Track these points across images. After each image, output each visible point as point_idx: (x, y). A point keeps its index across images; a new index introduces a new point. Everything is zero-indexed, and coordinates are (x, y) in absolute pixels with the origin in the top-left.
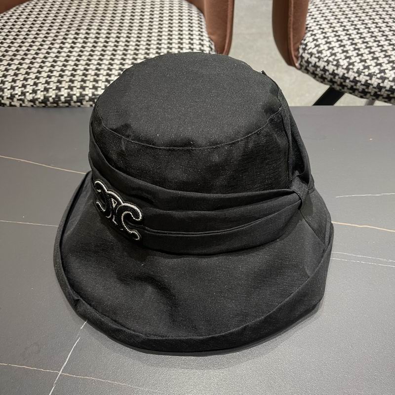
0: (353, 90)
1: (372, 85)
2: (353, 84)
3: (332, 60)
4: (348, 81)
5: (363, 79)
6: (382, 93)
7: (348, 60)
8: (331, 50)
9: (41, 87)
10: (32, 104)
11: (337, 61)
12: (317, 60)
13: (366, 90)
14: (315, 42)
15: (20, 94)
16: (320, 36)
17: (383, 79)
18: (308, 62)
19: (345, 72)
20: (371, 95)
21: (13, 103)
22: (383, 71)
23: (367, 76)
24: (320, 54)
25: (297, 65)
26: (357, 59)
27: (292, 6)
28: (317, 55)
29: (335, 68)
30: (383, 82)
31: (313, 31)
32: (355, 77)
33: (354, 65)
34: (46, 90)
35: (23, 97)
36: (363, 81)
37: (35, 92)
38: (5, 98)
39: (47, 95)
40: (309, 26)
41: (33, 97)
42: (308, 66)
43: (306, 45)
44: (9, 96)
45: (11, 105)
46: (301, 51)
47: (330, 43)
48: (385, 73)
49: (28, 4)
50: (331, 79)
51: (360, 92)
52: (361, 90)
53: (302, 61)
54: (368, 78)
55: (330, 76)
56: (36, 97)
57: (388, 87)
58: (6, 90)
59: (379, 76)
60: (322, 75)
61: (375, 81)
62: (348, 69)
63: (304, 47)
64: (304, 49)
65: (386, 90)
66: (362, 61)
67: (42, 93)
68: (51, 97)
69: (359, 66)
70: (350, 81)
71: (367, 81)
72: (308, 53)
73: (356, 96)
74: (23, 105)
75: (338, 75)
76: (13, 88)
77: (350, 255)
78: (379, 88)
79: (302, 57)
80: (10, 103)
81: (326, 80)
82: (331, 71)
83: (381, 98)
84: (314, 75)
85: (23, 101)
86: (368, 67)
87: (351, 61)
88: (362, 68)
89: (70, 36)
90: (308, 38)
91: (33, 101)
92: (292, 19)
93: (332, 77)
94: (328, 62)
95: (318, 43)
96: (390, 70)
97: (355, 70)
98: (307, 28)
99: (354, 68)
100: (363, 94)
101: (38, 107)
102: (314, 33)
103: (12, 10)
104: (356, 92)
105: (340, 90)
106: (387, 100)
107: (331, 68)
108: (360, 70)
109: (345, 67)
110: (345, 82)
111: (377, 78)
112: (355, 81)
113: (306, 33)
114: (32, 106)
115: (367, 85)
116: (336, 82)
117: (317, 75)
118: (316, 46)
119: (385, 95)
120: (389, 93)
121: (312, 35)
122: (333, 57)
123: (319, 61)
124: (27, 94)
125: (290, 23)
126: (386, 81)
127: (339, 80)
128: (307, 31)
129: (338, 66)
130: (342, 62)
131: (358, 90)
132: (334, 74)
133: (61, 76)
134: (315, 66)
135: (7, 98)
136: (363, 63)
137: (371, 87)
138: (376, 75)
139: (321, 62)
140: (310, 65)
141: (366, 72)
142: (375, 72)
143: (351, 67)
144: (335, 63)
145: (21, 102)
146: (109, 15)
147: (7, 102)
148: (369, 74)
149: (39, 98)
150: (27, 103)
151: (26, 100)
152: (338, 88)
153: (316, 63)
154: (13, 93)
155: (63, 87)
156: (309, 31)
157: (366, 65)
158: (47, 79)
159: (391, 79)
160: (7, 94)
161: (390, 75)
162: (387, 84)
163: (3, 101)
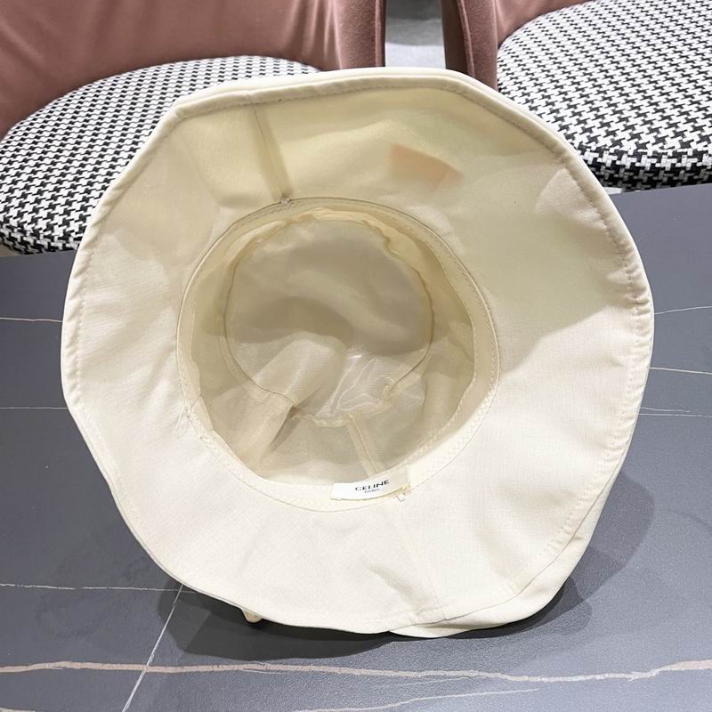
1: (604, 164)
5: (589, 156)
6: (621, 175)
7: (565, 131)
15: (77, 230)
17: (620, 154)
21: (67, 245)
22: (619, 143)
23: (595, 152)
26: (579, 129)
27: (472, 60)
30: (620, 159)
33: (574, 138)
38: (56, 238)
40: (502, 87)
44: (62, 235)
45: (65, 248)
47: (536, 108)
48: (621, 146)
49: (72, 96)
54: (597, 155)
57: (628, 166)
58: (56, 227)
59: (612, 150)
61: (607, 159)
65: (626, 171)
66: (585, 131)
69: (584, 138)
71: (595, 159)
76: (66, 223)
78: (615, 167)
80: (64, 245)
83: (620, 183)
86: (595, 139)
87: (569, 133)
88: (586, 140)
96: (629, 140)
97: (577, 145)
99: (574, 142)
103: (49, 107)
108: (584, 144)
111: (610, 154)
119: (626, 178)
120: (632, 174)
126: (625, 156)
135: (59, 238)
136: (588, 134)
137: (603, 167)
138: (608, 150)
141: (593, 146)
142: (606, 145)
147: (60, 245)
148: (598, 148)
154: (68, 230)
157: (592, 135)
159: (631, 153)
160: (59, 232)
161: (629, 146)
162: (626, 161)
163: (53, 244)
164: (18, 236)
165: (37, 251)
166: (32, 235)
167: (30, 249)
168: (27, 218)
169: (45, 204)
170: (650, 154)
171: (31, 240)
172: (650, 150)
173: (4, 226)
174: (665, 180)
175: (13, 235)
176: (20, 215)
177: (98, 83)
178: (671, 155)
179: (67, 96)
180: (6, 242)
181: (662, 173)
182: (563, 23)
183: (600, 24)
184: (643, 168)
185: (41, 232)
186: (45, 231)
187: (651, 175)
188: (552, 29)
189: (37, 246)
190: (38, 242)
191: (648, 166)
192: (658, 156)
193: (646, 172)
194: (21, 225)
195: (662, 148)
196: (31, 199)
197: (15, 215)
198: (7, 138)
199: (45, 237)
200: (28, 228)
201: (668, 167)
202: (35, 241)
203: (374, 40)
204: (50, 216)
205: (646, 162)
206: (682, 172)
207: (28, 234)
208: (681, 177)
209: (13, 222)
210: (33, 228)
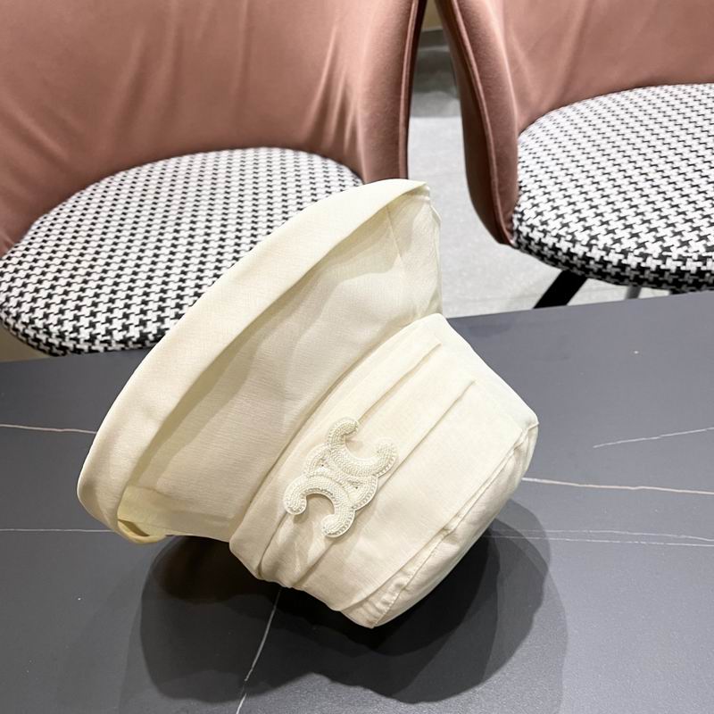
0: (602, 275)
1: (629, 265)
2: (600, 266)
3: (564, 234)
4: (592, 262)
5: (614, 258)
6: (646, 277)
7: (588, 232)
8: (560, 219)
9: (134, 320)
10: (123, 346)
11: (572, 234)
12: (542, 235)
13: (622, 274)
14: (535, 208)
15: (103, 333)
16: (541, 199)
17: (645, 256)
18: (529, 239)
19: (586, 249)
20: (630, 281)
21: (93, 348)
23: (620, 253)
24: (545, 227)
25: (512, 242)
26: (602, 230)
27: (494, 163)
28: (541, 228)
29: (570, 245)
30: (645, 261)
31: (529, 191)
32: (602, 257)
33: (597, 239)
34: (143, 323)
35: (108, 338)
36: (615, 262)
37: (125, 328)
38: (82, 341)
39: (145, 331)
40: (522, 184)
41: (124, 336)
42: (530, 244)
43: (522, 213)
44: (88, 337)
45: (91, 351)
46: (516, 223)
47: (557, 208)
48: (646, 248)
50: (567, 261)
51: (613, 277)
52: (613, 273)
53: (519, 237)
54: (621, 257)
55: (564, 257)
56: (128, 335)
57: (653, 268)
58: (82, 329)
59: (637, 252)
60: (552, 256)
61: (632, 261)
62: (590, 246)
63: (519, 216)
64: (521, 220)
65: (652, 272)
66: (609, 232)
67: (138, 329)
68: (150, 333)
69: (605, 240)
70: (596, 263)
71: (620, 260)
72: (527, 226)
73: (609, 282)
74: (110, 348)
75: (575, 254)
76: (92, 325)
77: (623, 533)
78: (640, 268)
79: (519, 232)
80: (90, 347)
81: (559, 263)
82: (565, 250)
84: (541, 256)
85: (108, 342)
86: (618, 241)
87: (593, 234)
88: (609, 242)
89: (166, 236)
90: (524, 204)
91: (124, 341)
92: (496, 180)
93: (568, 258)
94: (558, 237)
95: (539, 210)
96: (653, 243)
97: (601, 246)
98: (521, 187)
99: (598, 243)
100: (619, 279)
101: (132, 349)
102: (531, 195)
103: (72, 201)
104: (608, 278)
105: (583, 275)
106: (654, 286)
107: (564, 245)
108: (608, 246)
109: (585, 243)
110: (588, 263)
111: (635, 256)
112: (603, 263)
113: (520, 196)
114: (123, 349)
115: (622, 266)
116: (575, 265)
117: (546, 256)
118: (539, 214)
119: (651, 279)
120: (657, 275)
121: (530, 198)
122: (565, 229)
123: (545, 237)
124: (115, 332)
125: (494, 186)
126: (649, 259)
127: (579, 261)
128: (521, 193)
129: (574, 241)
130: (579, 236)
131: (609, 274)
132: (570, 254)
133: (162, 300)
134: (540, 244)
135: (86, 341)
136: (611, 235)
137: (628, 269)
138: (633, 252)
139: (548, 237)
140: (533, 243)
141: (618, 247)
142: (630, 248)
143: (593, 242)
144: (569, 237)
145: (106, 345)
146: (220, 196)
147: (85, 347)
148: (623, 250)
149: (133, 337)
150: (115, 346)
151: (113, 342)
152: (579, 273)
153: (540, 239)
154: (95, 332)
155: (168, 317)
156: (525, 192)
157: (616, 237)
158: (143, 306)
159: (656, 255)
160: (85, 334)
161: (654, 249)
162: (652, 264)
163: (78, 346)
164: (43, 337)
165: (62, 352)
166: (58, 337)
167: (55, 350)
168: (53, 319)
169: (70, 305)
170: (675, 257)
171: (56, 342)
172: (675, 253)
173: (30, 326)
174: (691, 281)
175: (38, 336)
176: (46, 316)
177: (120, 175)
178: (696, 259)
179: (90, 189)
180: (30, 342)
181: (687, 275)
182: (577, 119)
183: (613, 121)
184: (668, 270)
185: (67, 334)
186: (71, 333)
187: (676, 277)
188: (567, 126)
189: (61, 348)
190: (64, 344)
191: (673, 269)
192: (683, 259)
193: (672, 274)
194: (46, 326)
195: (687, 251)
196: (57, 299)
197: (41, 316)
198: (31, 233)
199: (71, 339)
200: (54, 329)
201: (694, 270)
202: (60, 343)
203: (397, 143)
204: (77, 318)
205: (671, 265)
206: (708, 275)
207: (54, 336)
208: (706, 280)
209: (39, 324)
210: (59, 330)
